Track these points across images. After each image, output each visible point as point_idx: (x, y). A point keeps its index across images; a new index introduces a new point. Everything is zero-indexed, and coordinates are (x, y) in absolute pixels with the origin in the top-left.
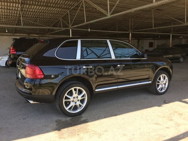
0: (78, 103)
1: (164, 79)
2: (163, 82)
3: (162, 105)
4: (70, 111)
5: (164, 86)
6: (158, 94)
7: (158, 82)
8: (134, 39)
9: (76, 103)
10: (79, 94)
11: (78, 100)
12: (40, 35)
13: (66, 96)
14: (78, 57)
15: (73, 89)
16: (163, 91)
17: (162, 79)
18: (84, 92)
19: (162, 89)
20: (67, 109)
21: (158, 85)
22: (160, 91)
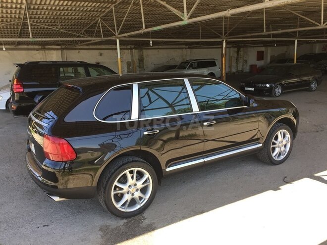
0: (137, 194)
1: (284, 138)
2: (282, 142)
3: (280, 187)
4: (124, 209)
5: (283, 148)
6: (273, 163)
7: (274, 144)
8: (231, 47)
9: (133, 195)
10: (138, 180)
11: (137, 190)
12: (63, 47)
13: (115, 186)
14: (135, 115)
15: (127, 172)
16: (282, 157)
17: (280, 138)
18: (147, 175)
19: (280, 154)
20: (118, 206)
21: (274, 149)
22: (276, 159)
